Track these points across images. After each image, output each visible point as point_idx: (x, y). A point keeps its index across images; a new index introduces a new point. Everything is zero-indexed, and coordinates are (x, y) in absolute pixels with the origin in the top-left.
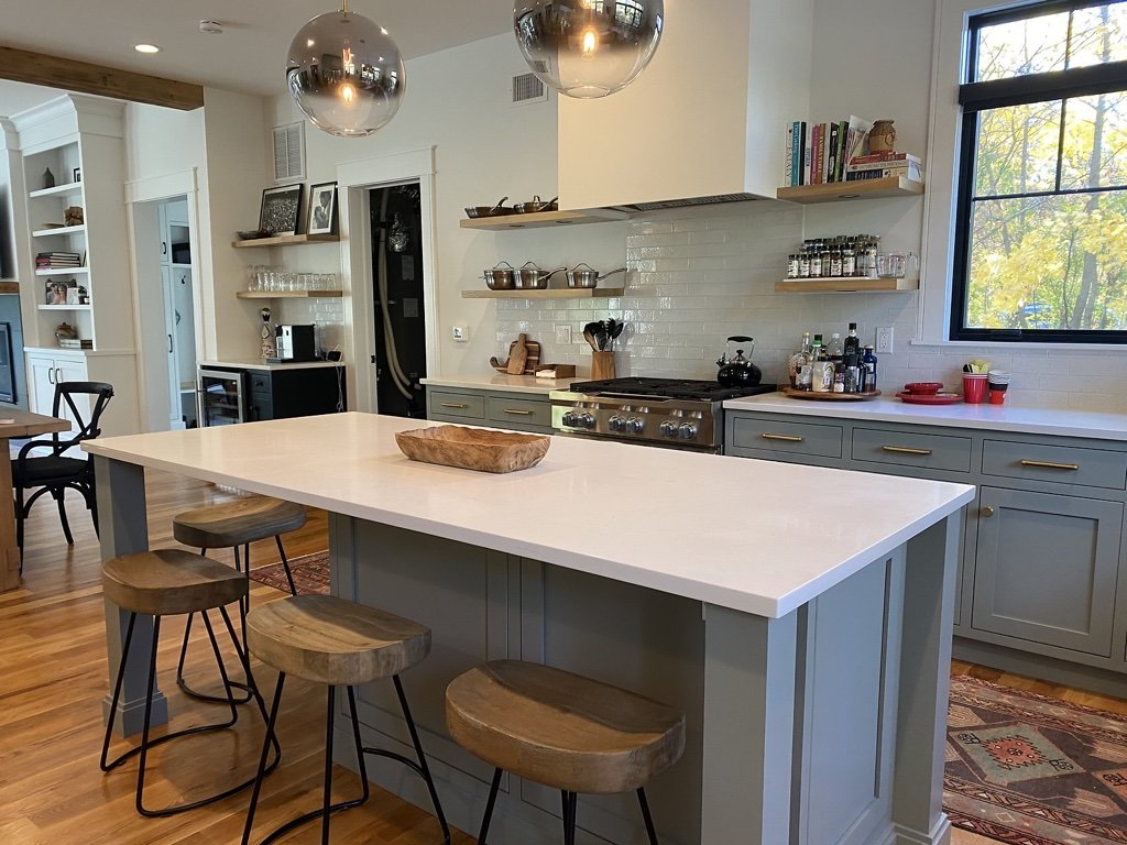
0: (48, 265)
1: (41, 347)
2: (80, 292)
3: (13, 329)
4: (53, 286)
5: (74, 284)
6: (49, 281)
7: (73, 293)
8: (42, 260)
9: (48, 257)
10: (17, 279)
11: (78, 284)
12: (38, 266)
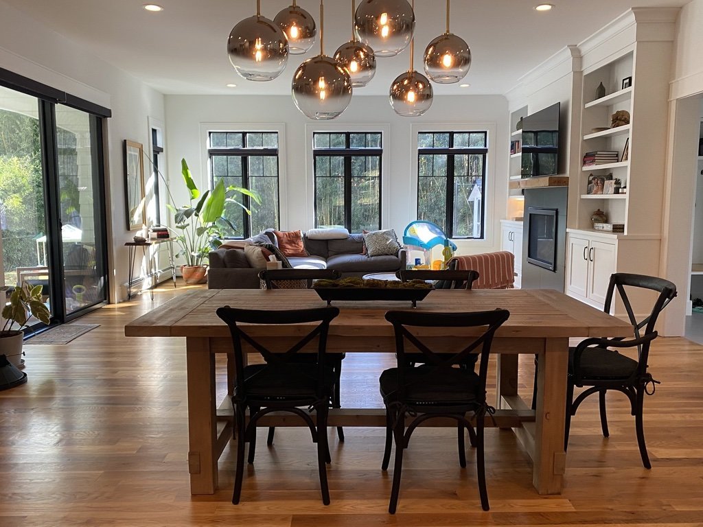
0: (593, 162)
1: (579, 228)
2: (615, 183)
3: (559, 214)
4: (594, 179)
5: (610, 177)
6: (591, 175)
7: (610, 185)
8: (588, 158)
9: (594, 156)
10: (568, 174)
11: (614, 177)
12: (584, 163)
